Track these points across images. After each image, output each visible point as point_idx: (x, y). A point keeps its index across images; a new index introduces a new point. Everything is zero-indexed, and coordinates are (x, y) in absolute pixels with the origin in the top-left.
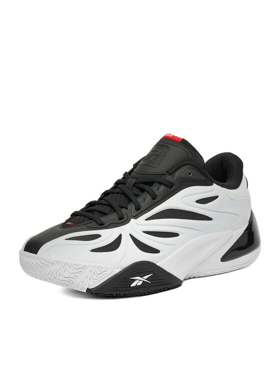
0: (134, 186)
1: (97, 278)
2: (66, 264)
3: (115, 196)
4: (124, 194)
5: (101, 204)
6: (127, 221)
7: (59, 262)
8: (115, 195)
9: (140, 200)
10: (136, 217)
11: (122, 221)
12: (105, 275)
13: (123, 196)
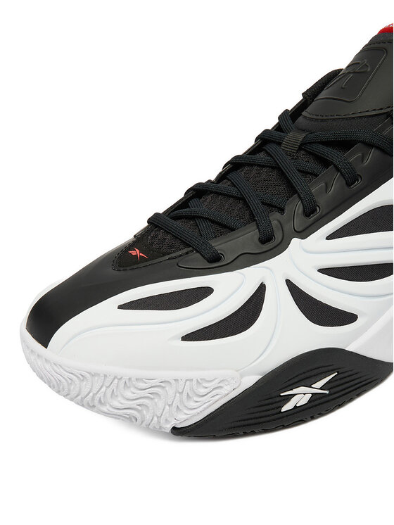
0: (300, 149)
1: (195, 405)
2: (115, 377)
3: (254, 172)
4: (277, 168)
5: (221, 194)
6: (281, 247)
7: (98, 375)
8: (255, 170)
9: (316, 188)
10: (304, 233)
11: (270, 245)
12: (217, 398)
13: (275, 173)
